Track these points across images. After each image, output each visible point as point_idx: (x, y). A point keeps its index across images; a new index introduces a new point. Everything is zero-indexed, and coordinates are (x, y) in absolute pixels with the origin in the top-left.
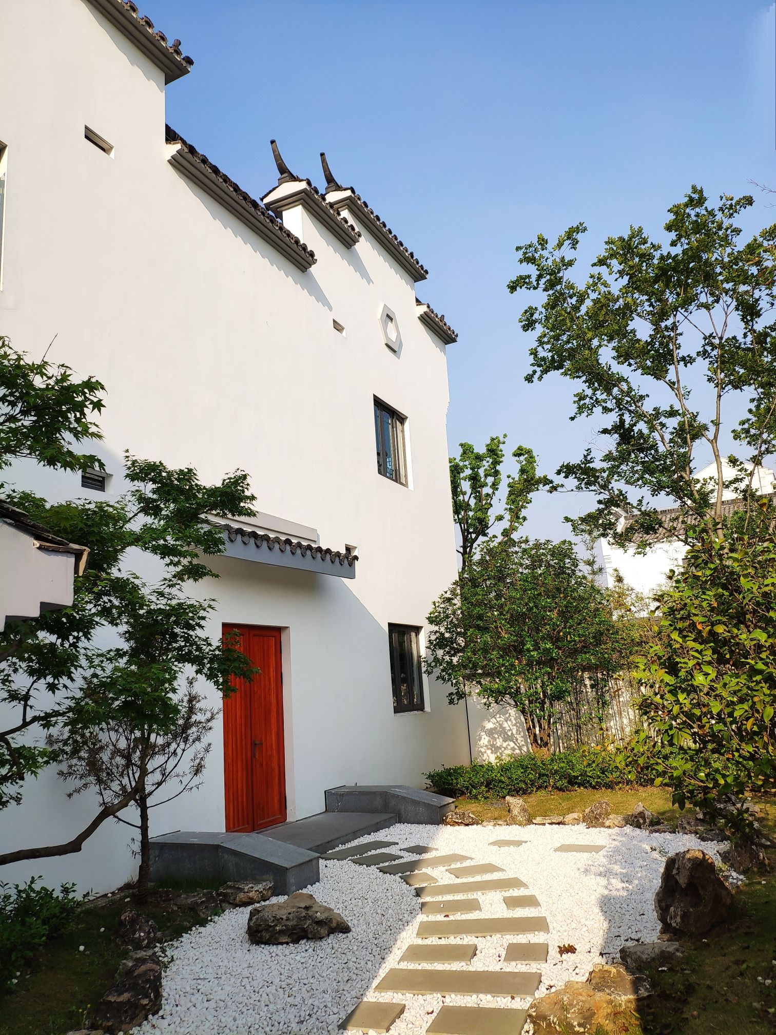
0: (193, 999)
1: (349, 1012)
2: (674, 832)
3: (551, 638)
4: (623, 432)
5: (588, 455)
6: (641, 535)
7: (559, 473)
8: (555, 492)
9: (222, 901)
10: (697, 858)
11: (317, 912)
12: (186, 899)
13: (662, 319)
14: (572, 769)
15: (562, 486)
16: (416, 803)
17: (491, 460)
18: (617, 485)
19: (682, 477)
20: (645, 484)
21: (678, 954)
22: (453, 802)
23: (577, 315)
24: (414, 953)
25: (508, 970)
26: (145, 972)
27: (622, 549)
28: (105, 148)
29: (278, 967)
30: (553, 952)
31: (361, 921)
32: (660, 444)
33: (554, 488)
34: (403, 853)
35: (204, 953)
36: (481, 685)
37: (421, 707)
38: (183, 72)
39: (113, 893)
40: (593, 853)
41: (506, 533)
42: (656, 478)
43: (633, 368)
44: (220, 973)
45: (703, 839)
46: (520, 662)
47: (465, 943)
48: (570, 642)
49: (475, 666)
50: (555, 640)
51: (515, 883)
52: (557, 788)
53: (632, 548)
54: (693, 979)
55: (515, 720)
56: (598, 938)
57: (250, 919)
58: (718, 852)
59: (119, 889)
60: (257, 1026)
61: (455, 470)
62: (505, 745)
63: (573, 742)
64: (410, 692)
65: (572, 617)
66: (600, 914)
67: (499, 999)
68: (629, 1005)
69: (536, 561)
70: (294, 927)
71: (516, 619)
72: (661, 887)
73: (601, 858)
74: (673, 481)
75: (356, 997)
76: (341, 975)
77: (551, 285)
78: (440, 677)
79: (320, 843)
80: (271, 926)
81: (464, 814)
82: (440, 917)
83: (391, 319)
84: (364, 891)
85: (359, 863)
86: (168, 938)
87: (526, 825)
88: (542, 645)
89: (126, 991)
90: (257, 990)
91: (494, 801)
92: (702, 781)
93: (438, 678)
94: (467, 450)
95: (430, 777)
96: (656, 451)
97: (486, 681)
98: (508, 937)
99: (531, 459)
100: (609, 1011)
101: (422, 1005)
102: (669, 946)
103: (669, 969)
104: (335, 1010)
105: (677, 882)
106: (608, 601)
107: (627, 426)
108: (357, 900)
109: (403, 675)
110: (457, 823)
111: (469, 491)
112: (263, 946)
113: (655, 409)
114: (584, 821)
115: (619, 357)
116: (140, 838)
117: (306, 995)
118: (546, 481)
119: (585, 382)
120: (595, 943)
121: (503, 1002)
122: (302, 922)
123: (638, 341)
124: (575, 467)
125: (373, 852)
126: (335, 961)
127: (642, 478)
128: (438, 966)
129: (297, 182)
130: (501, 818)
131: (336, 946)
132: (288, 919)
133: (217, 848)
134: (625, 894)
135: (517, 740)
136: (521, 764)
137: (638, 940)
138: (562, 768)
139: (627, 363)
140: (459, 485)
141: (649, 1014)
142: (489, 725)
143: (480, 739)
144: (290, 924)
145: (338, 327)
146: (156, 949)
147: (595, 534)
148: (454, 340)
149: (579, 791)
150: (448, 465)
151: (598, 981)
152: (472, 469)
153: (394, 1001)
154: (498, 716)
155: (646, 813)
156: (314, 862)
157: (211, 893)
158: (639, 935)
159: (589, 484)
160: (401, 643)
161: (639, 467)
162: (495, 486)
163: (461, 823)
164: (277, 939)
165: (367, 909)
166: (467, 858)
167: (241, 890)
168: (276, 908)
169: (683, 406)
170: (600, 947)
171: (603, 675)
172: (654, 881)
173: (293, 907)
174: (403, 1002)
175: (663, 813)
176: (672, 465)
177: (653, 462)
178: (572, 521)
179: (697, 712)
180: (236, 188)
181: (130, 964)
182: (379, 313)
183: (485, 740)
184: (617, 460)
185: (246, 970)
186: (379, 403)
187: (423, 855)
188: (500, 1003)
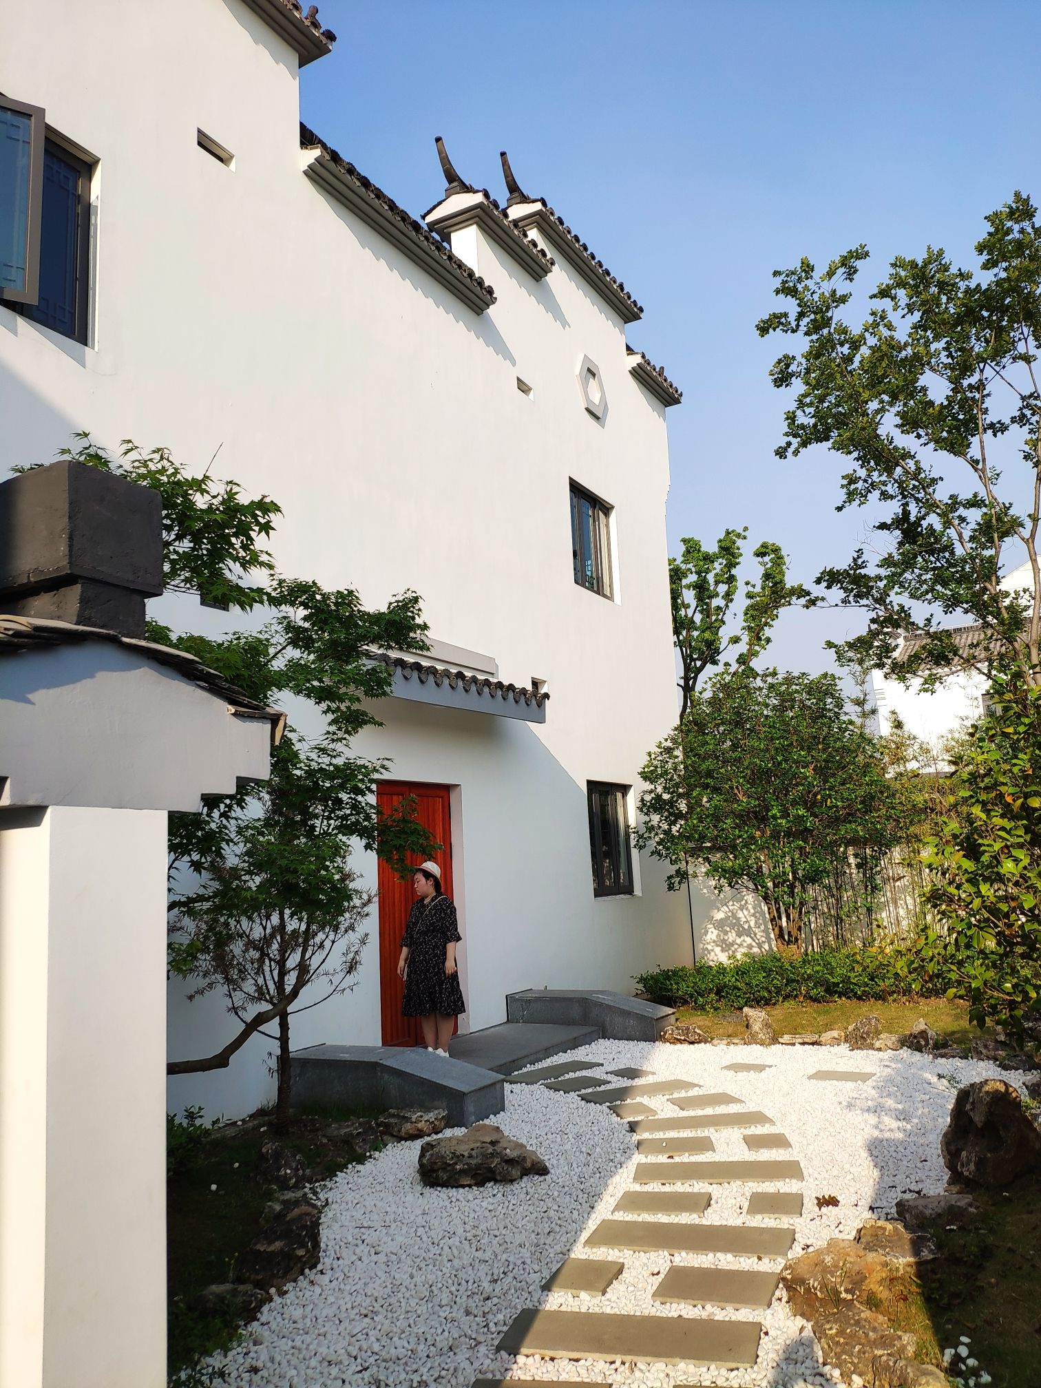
0: (358, 1251)
1: (554, 1270)
2: (966, 1058)
3: (805, 803)
4: (907, 527)
5: (859, 557)
6: (929, 667)
7: (818, 581)
8: (812, 608)
9: (383, 1133)
10: (997, 1090)
11: (505, 1149)
12: (338, 1129)
13: (963, 375)
14: (831, 974)
15: (823, 599)
16: (626, 1014)
17: (725, 562)
18: (897, 598)
19: (985, 589)
20: (936, 598)
21: (972, 1210)
22: (673, 1013)
23: (849, 369)
24: (631, 1201)
25: (753, 1224)
26: (300, 1216)
27: (902, 684)
28: (222, 157)
29: (460, 1214)
30: (810, 1205)
31: (562, 1161)
32: (957, 545)
33: (813, 602)
34: (610, 1078)
35: (366, 1196)
36: (709, 862)
37: (629, 890)
38: (324, 51)
39: (243, 1120)
40: (859, 1082)
41: (742, 660)
42: (951, 590)
43: (923, 440)
44: (388, 1221)
45: (1005, 1067)
46: (763, 833)
47: (695, 1191)
48: (830, 808)
49: (702, 838)
50: (811, 805)
51: (759, 1118)
52: (811, 998)
53: (916, 682)
54: (991, 1239)
55: (754, 908)
56: (866, 1189)
57: (422, 1156)
58: (1024, 1084)
59: (251, 1116)
60: (440, 1285)
61: (676, 575)
62: (739, 941)
63: (831, 938)
64: (616, 869)
65: (834, 775)
66: (869, 1158)
67: (742, 1259)
68: (909, 1269)
69: (787, 700)
70: (478, 1166)
71: (759, 777)
72: (950, 1126)
73: (868, 1090)
74: (974, 595)
75: (561, 1253)
76: (541, 1226)
77: (815, 328)
78: (655, 852)
79: (503, 1062)
80: (450, 1165)
81: (688, 1029)
82: (662, 1159)
83: (594, 375)
84: (563, 1124)
85: (555, 1088)
86: (319, 1177)
87: (769, 1045)
88: (792, 812)
89: (276, 1239)
90: (436, 1242)
91: (727, 1013)
92: (1008, 994)
93: (653, 853)
94: (691, 548)
95: (642, 980)
96: (952, 553)
97: (716, 857)
98: (750, 1184)
99: (779, 560)
100: (884, 1275)
101: (645, 1264)
102: (959, 1200)
103: (960, 1228)
104: (537, 1268)
105: (971, 1120)
106: (882, 753)
107: (912, 518)
108: (554, 1135)
109: (605, 848)
110: (678, 1040)
111: (693, 603)
112: (439, 1189)
113: (951, 497)
114: (846, 1041)
115: (902, 425)
116: (278, 1052)
117: (499, 1250)
118: (801, 592)
119: (857, 459)
120: (864, 1194)
121: (747, 1263)
122: (489, 1161)
123: (931, 403)
124: (842, 574)
125: (571, 1075)
126: (531, 1208)
127: (932, 590)
128: (663, 1218)
129: (471, 194)
130: (736, 1036)
131: (531, 1191)
132: (470, 1156)
133: (375, 1065)
134: (900, 1135)
135: (755, 935)
136: (765, 965)
137: (919, 1193)
138: (818, 972)
139: (915, 434)
140: (680, 594)
141: (933, 1281)
142: (719, 915)
143: (706, 933)
144: (473, 1162)
145: (523, 387)
146: (307, 1190)
147: (867, 663)
148: (677, 401)
149: (840, 1002)
150: (668, 568)
151: (867, 1239)
152: (698, 573)
153: (610, 1259)
154: (731, 903)
155: (930, 1033)
156: (498, 1086)
157: (369, 1123)
158: (920, 1186)
159: (859, 596)
160: (603, 807)
161: (929, 576)
162: (728, 596)
163: (685, 1040)
164: (457, 1180)
165: (568, 1147)
166: (694, 1085)
167: (407, 1119)
168: (454, 1142)
169: (989, 492)
170: (869, 1200)
171: (873, 851)
172: (940, 1120)
173: (476, 1141)
174: (621, 1260)
175: (953, 1033)
176: (973, 573)
177: (947, 568)
178: (835, 646)
179: (1004, 907)
180: (392, 206)
181: (278, 1207)
182: (578, 367)
183: (712, 934)
184: (898, 566)
185: (420, 1217)
186: (576, 489)
187: (636, 1080)
188: (743, 1265)
